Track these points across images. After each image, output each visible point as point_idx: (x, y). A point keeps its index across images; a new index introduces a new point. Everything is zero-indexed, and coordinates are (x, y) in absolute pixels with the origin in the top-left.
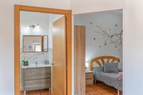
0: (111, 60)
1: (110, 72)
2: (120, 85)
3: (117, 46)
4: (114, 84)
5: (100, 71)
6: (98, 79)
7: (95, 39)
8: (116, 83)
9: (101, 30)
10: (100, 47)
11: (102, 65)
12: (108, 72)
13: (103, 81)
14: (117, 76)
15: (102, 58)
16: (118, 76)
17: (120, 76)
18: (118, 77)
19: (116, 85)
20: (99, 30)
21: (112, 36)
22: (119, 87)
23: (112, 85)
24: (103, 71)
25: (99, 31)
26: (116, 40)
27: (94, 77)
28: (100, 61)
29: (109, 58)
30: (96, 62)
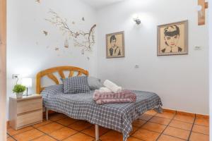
0: (75, 74)
1: (76, 92)
2: (100, 115)
3: (85, 52)
4: (87, 114)
5: (55, 93)
6: (53, 109)
7: (46, 33)
8: (93, 112)
9: (59, 20)
10: (57, 49)
11: (60, 82)
12: (72, 93)
13: (63, 111)
14: (94, 97)
15: (61, 70)
16: (96, 95)
17: (100, 96)
18: (97, 98)
19: (92, 116)
20: (55, 19)
21: (77, 34)
22: (100, 118)
23: (82, 117)
24: (63, 91)
25: (55, 21)
26: (83, 42)
27: (43, 106)
28: (57, 75)
29: (72, 69)
30: (49, 76)
